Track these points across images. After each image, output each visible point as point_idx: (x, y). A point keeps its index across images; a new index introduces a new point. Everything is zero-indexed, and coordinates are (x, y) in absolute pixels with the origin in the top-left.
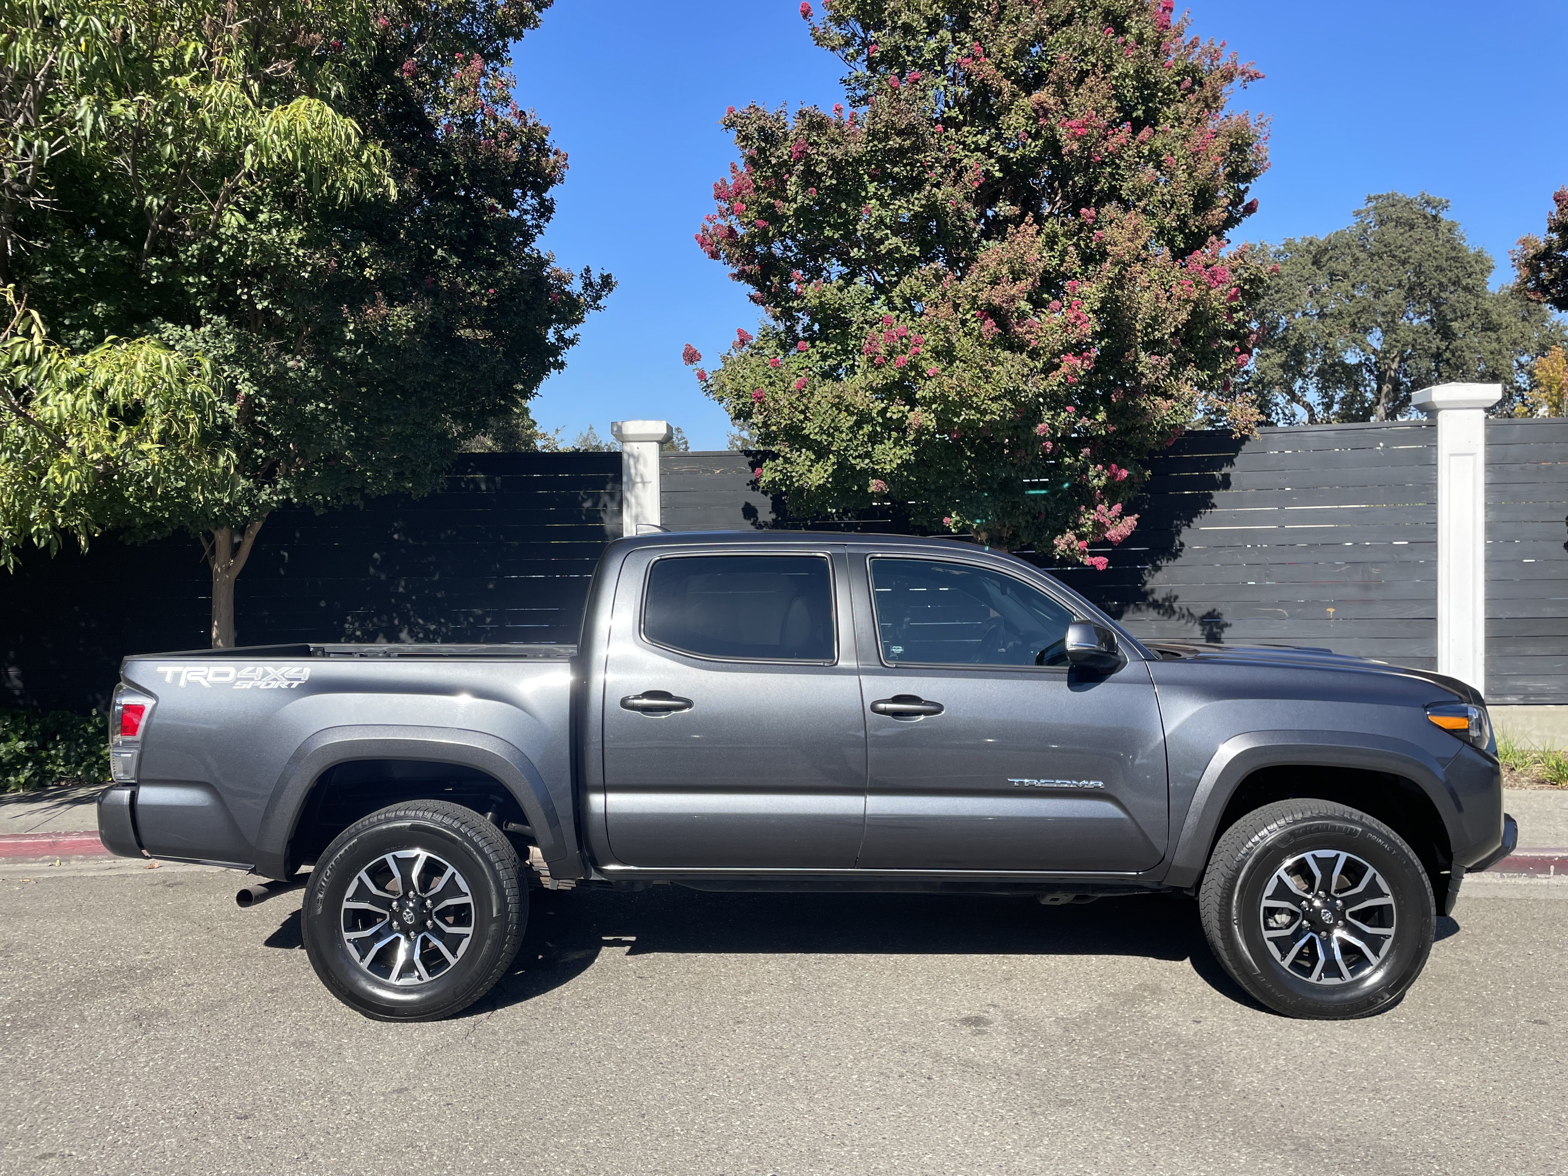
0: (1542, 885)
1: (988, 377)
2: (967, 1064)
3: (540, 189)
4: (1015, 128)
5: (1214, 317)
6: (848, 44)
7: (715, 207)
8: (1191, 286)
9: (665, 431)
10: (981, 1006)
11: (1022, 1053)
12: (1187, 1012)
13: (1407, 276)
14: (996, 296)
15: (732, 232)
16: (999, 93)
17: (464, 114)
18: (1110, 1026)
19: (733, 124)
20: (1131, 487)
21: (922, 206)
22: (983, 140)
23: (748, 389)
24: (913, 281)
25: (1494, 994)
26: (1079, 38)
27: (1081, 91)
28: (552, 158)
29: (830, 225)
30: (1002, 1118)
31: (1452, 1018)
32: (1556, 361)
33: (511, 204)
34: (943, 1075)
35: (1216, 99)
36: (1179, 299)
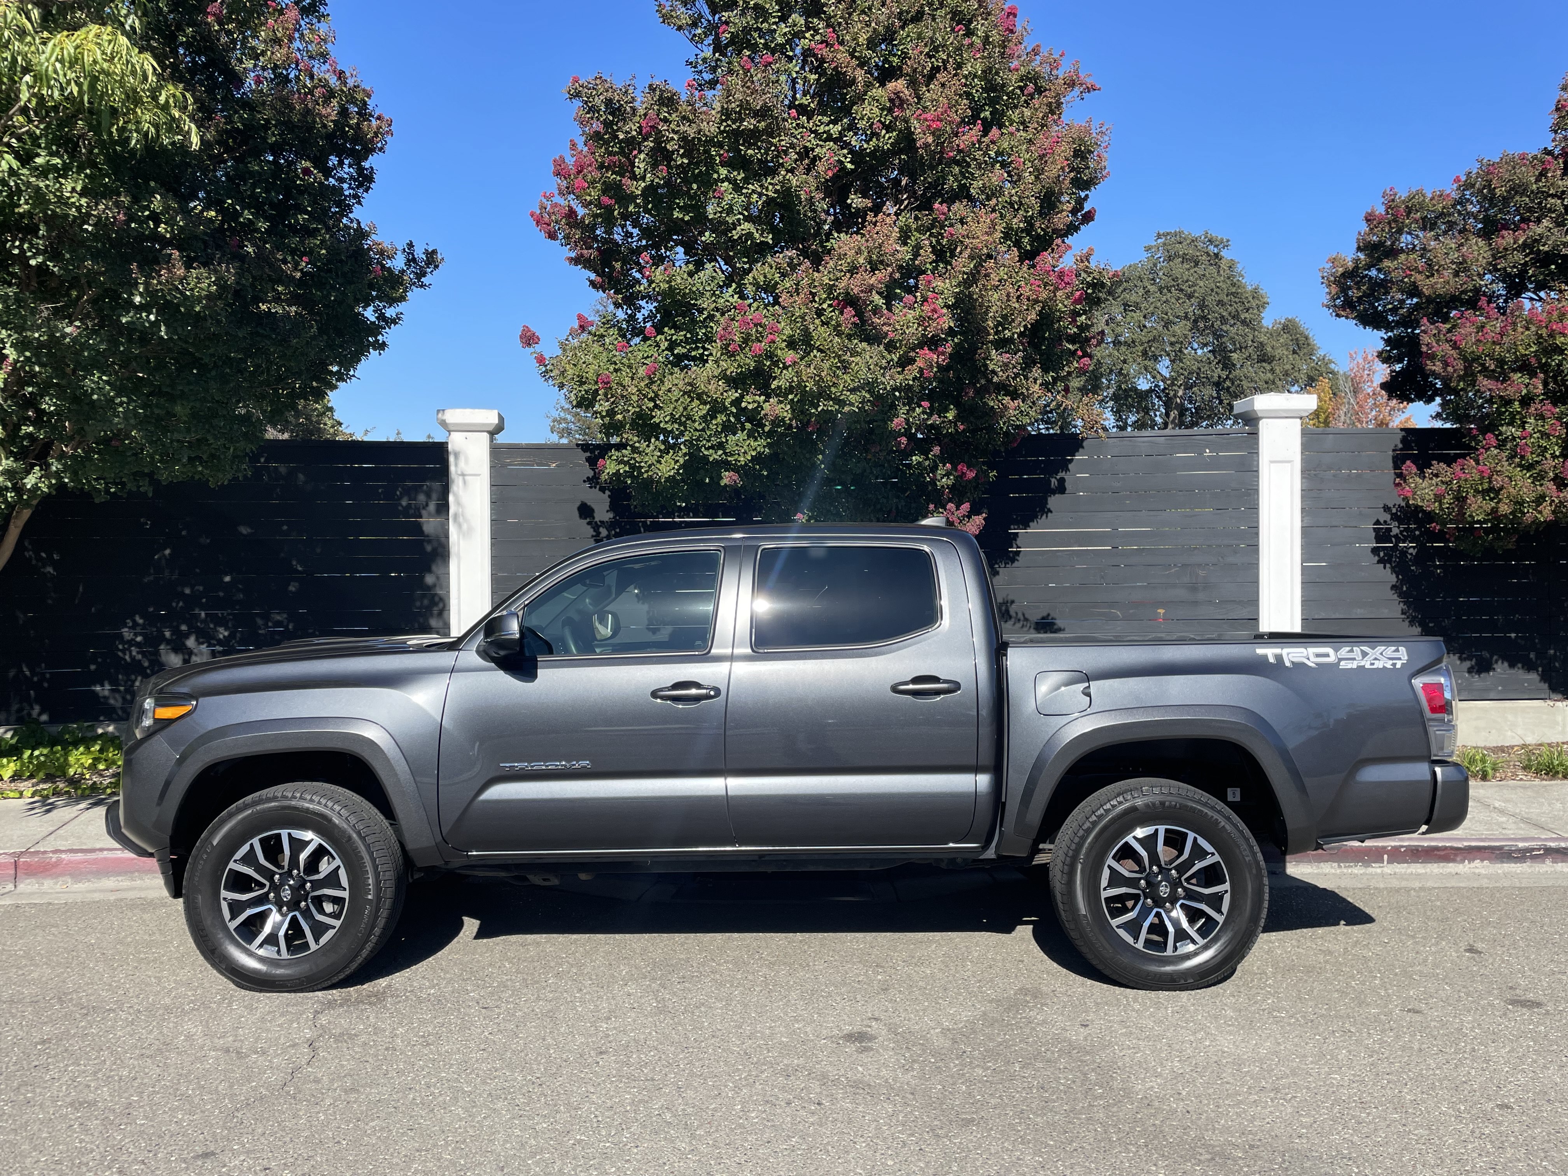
0: (1376, 874)
1: (845, 367)
2: (856, 1085)
3: (359, 157)
4: (869, 119)
5: (1060, 319)
6: (695, 25)
7: (554, 184)
8: (1039, 286)
9: (496, 421)
10: (862, 1020)
11: (913, 1069)
12: (1072, 1016)
13: (1192, 308)
14: (855, 285)
15: (572, 213)
16: (853, 82)
17: (276, 66)
18: (999, 1034)
19: (578, 95)
20: (976, 488)
21: (776, 191)
22: (835, 130)
23: (590, 375)
24: (767, 268)
25: (1363, 983)
26: (930, 34)
27: (932, 86)
28: (374, 123)
29: (679, 207)
30: (904, 1144)
31: (1329, 1009)
32: (1323, 391)
33: (327, 172)
34: (833, 1100)
35: (1059, 104)
36: (1028, 300)
